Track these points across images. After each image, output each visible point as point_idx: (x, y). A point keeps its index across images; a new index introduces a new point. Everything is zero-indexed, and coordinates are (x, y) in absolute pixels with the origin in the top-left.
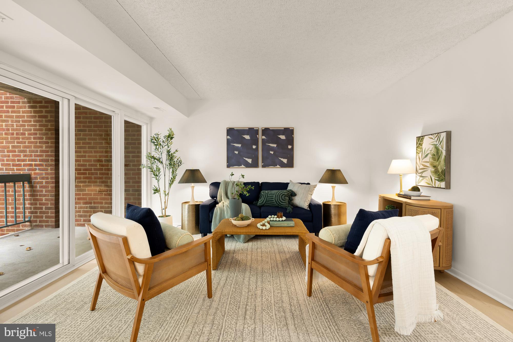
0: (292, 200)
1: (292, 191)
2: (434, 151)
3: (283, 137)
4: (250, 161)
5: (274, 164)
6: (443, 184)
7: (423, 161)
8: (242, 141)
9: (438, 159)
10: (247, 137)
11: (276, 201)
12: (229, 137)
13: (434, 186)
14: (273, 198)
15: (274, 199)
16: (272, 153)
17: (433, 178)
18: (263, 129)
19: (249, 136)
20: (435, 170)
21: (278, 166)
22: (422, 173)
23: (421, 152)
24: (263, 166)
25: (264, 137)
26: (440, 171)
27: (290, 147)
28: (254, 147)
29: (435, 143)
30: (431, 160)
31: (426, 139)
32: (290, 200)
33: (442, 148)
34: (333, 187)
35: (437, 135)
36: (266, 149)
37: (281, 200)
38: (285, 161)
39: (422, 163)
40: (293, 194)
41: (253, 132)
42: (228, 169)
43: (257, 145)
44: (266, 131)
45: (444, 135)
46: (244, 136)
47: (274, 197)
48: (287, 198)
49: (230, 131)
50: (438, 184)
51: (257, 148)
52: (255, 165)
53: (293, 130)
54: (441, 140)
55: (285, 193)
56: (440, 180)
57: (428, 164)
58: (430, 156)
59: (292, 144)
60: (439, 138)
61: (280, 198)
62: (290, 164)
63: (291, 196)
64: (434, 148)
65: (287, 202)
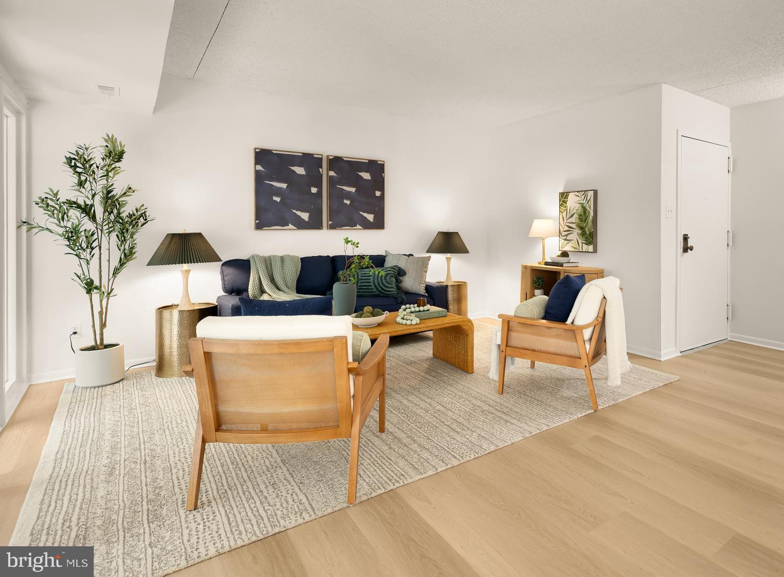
0: (401, 282)
1: (400, 268)
2: (580, 211)
3: (366, 176)
4: (305, 216)
5: (351, 223)
6: (591, 248)
7: (568, 221)
8: (289, 177)
9: (586, 220)
10: (300, 171)
11: (376, 286)
12: (259, 168)
13: (581, 251)
14: (370, 282)
15: (372, 284)
16: (347, 202)
17: (580, 241)
18: (330, 157)
19: (303, 168)
20: (582, 232)
21: (358, 227)
22: (567, 235)
23: (565, 211)
24: (332, 227)
25: (332, 173)
26: (588, 233)
27: (378, 194)
28: (314, 190)
29: (582, 202)
30: (577, 221)
31: (571, 196)
32: (398, 282)
33: (590, 208)
34: (448, 259)
35: (584, 193)
36: (336, 196)
37: (385, 283)
38: (370, 217)
39: (567, 224)
40: (400, 273)
41: (310, 160)
42: (260, 232)
43: (319, 186)
44: (336, 162)
45: (591, 194)
46: (292, 168)
47: (372, 280)
48: (394, 280)
49: (262, 156)
50: (585, 247)
51: (320, 193)
52: (315, 224)
53: (383, 165)
54: (588, 199)
55: (390, 272)
56: (588, 243)
57: (574, 226)
58: (576, 215)
59: (382, 190)
60: (586, 196)
61: (384, 281)
62: (379, 224)
63: (398, 276)
64: (581, 207)
65: (394, 285)
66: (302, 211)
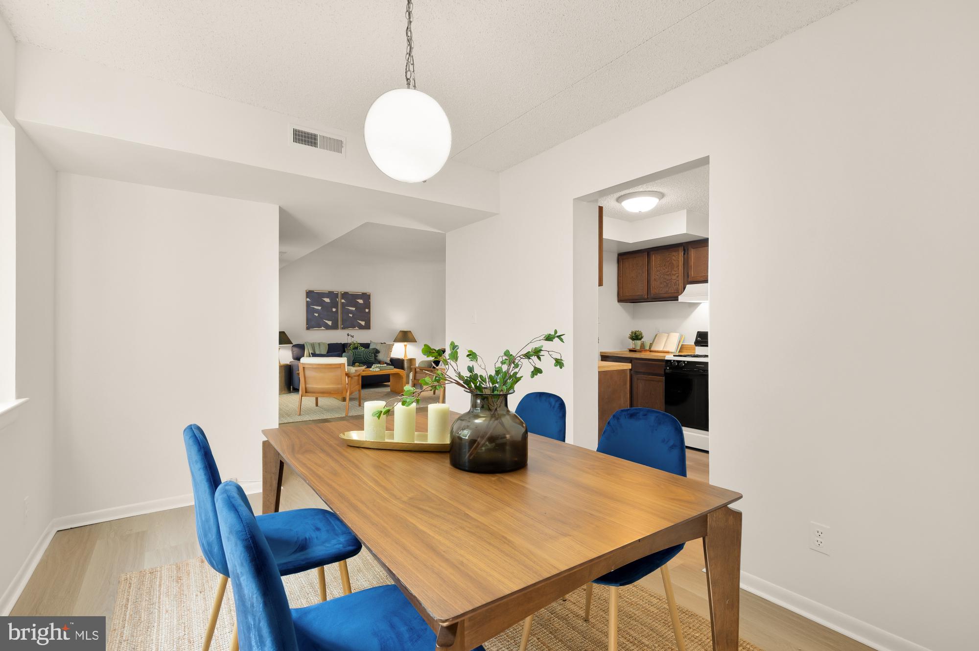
0: (377, 356)
1: (377, 349)
3: (361, 301)
4: (330, 323)
5: (353, 326)
8: (321, 303)
10: (327, 300)
11: (364, 358)
12: (308, 299)
14: (361, 354)
15: (362, 357)
16: (351, 315)
18: (342, 292)
19: (329, 299)
21: (357, 328)
24: (343, 328)
25: (343, 301)
27: (367, 310)
28: (334, 310)
32: (376, 356)
34: (405, 346)
36: (345, 312)
37: (369, 356)
38: (363, 323)
40: (377, 352)
41: (332, 295)
42: (308, 331)
43: (337, 307)
44: (345, 295)
46: (324, 299)
47: (363, 353)
48: (373, 355)
49: (309, 294)
51: (337, 311)
52: (335, 327)
53: (370, 295)
55: (372, 351)
59: (369, 309)
61: (369, 354)
62: (367, 327)
63: (375, 353)
65: (373, 358)
66: (328, 320)
